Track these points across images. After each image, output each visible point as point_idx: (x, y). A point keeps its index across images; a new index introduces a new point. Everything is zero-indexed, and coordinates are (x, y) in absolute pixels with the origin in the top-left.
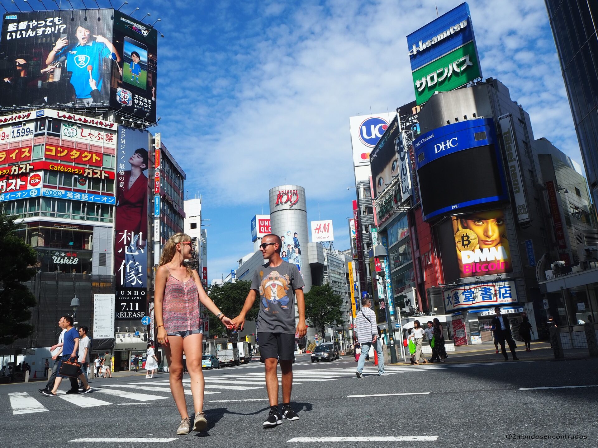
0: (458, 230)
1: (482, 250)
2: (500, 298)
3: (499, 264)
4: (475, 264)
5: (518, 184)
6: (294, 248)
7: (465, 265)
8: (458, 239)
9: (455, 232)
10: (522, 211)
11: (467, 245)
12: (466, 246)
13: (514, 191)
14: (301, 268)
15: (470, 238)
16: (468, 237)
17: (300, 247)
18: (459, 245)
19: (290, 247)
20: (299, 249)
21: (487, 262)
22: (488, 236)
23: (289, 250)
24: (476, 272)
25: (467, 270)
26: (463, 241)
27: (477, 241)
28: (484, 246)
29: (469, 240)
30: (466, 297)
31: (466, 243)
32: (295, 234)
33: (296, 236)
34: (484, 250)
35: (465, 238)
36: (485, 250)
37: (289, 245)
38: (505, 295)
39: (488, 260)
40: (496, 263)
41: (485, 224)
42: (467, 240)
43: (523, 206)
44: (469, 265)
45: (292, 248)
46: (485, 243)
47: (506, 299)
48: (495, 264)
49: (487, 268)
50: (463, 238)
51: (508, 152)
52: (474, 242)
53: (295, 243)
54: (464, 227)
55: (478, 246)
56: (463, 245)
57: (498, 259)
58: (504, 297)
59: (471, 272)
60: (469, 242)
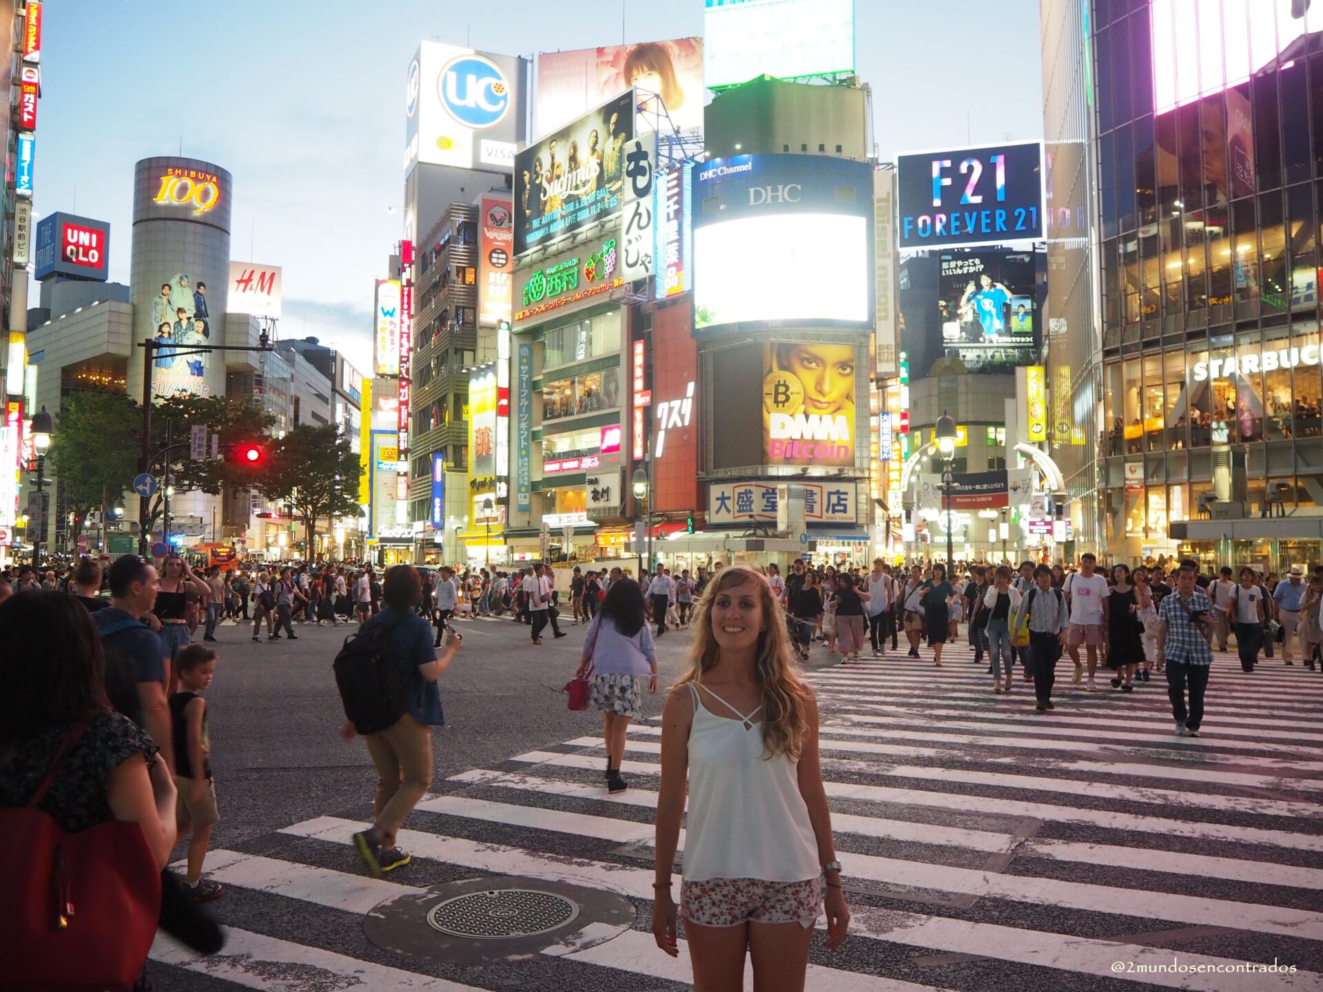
0: (771, 371)
1: (807, 417)
2: (827, 511)
3: (832, 447)
4: (792, 441)
5: (886, 303)
6: (193, 320)
7: (775, 441)
8: (768, 388)
9: (765, 373)
10: (886, 356)
11: (783, 403)
12: (781, 405)
13: (877, 315)
14: (204, 370)
15: (791, 390)
16: (787, 388)
17: (207, 319)
18: (769, 401)
19: (183, 316)
20: (206, 324)
21: (814, 441)
22: (821, 392)
23: (179, 322)
24: (792, 457)
25: (777, 452)
26: (777, 393)
27: (800, 398)
28: (811, 410)
29: (788, 393)
30: (768, 502)
31: (782, 398)
32: (200, 284)
33: (202, 290)
34: (811, 417)
35: (782, 389)
36: (814, 417)
37: (180, 310)
38: (837, 508)
39: (816, 438)
40: (829, 445)
41: (821, 368)
42: (784, 393)
43: (888, 347)
44: (781, 441)
45: (189, 319)
46: (815, 403)
47: (837, 514)
48: (826, 448)
49: (812, 453)
50: (777, 387)
51: (879, 236)
52: (797, 399)
53: (198, 307)
54: (782, 367)
55: (803, 408)
56: (776, 402)
57: (833, 438)
58: (834, 511)
59: (783, 456)
60: (788, 398)
